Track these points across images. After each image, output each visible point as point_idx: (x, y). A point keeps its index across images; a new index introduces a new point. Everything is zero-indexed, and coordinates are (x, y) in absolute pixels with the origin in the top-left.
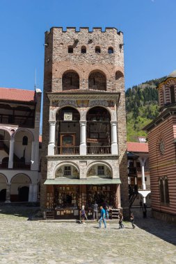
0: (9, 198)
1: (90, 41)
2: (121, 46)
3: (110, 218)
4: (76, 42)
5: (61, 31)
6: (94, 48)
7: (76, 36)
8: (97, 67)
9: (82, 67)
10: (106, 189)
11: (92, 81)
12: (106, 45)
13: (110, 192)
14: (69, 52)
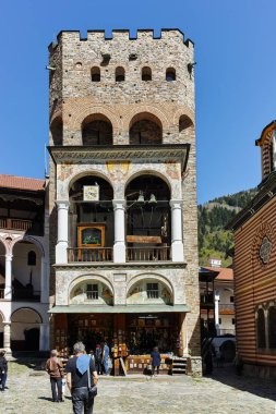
0: (9, 345)
1: (133, 57)
2: (190, 67)
3: (170, 373)
4: (106, 59)
5: (77, 40)
6: (139, 71)
7: (106, 48)
8: (145, 108)
9: (118, 107)
10: (162, 324)
11: (137, 136)
12: (162, 65)
13: (169, 329)
14: (93, 80)
